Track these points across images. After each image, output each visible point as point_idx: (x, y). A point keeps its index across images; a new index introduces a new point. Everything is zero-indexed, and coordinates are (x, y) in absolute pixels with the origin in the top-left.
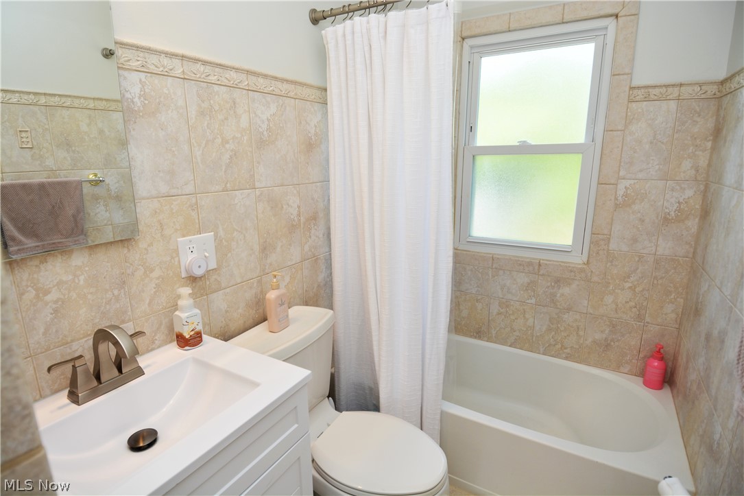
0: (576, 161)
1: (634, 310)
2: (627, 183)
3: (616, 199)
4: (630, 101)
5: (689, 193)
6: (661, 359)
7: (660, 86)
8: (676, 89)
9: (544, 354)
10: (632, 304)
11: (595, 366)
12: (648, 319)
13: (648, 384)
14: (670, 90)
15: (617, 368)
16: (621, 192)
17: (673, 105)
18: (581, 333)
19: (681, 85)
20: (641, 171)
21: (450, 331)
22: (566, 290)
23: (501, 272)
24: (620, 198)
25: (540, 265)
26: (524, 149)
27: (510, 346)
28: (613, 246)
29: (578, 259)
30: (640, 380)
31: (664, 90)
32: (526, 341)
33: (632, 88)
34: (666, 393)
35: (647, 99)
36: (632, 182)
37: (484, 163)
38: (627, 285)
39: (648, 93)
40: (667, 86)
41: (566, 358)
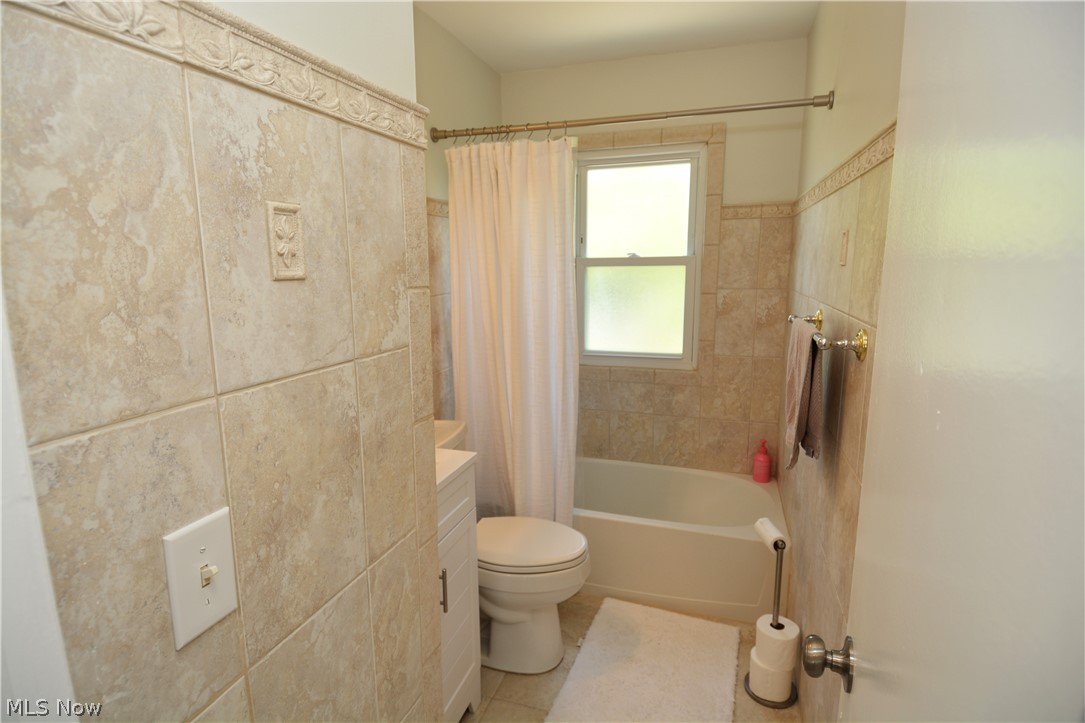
0: (681, 270)
1: (740, 410)
2: (724, 292)
3: (717, 307)
4: (723, 218)
5: (775, 300)
6: (766, 452)
7: (746, 207)
8: (759, 209)
9: (664, 464)
10: (738, 404)
11: (711, 469)
12: (752, 418)
13: (757, 479)
14: (754, 209)
15: (730, 470)
16: (720, 301)
17: (757, 223)
18: (696, 438)
19: (762, 206)
20: (735, 281)
21: (578, 453)
22: (680, 397)
23: (619, 384)
24: (720, 306)
25: (655, 373)
26: (634, 261)
27: (632, 461)
28: (717, 351)
29: (689, 366)
30: (750, 477)
31: (748, 210)
32: (647, 453)
33: (723, 208)
34: (772, 485)
35: (736, 217)
36: (729, 291)
37: (594, 275)
38: (732, 387)
39: (736, 212)
40: (751, 206)
41: (685, 466)
